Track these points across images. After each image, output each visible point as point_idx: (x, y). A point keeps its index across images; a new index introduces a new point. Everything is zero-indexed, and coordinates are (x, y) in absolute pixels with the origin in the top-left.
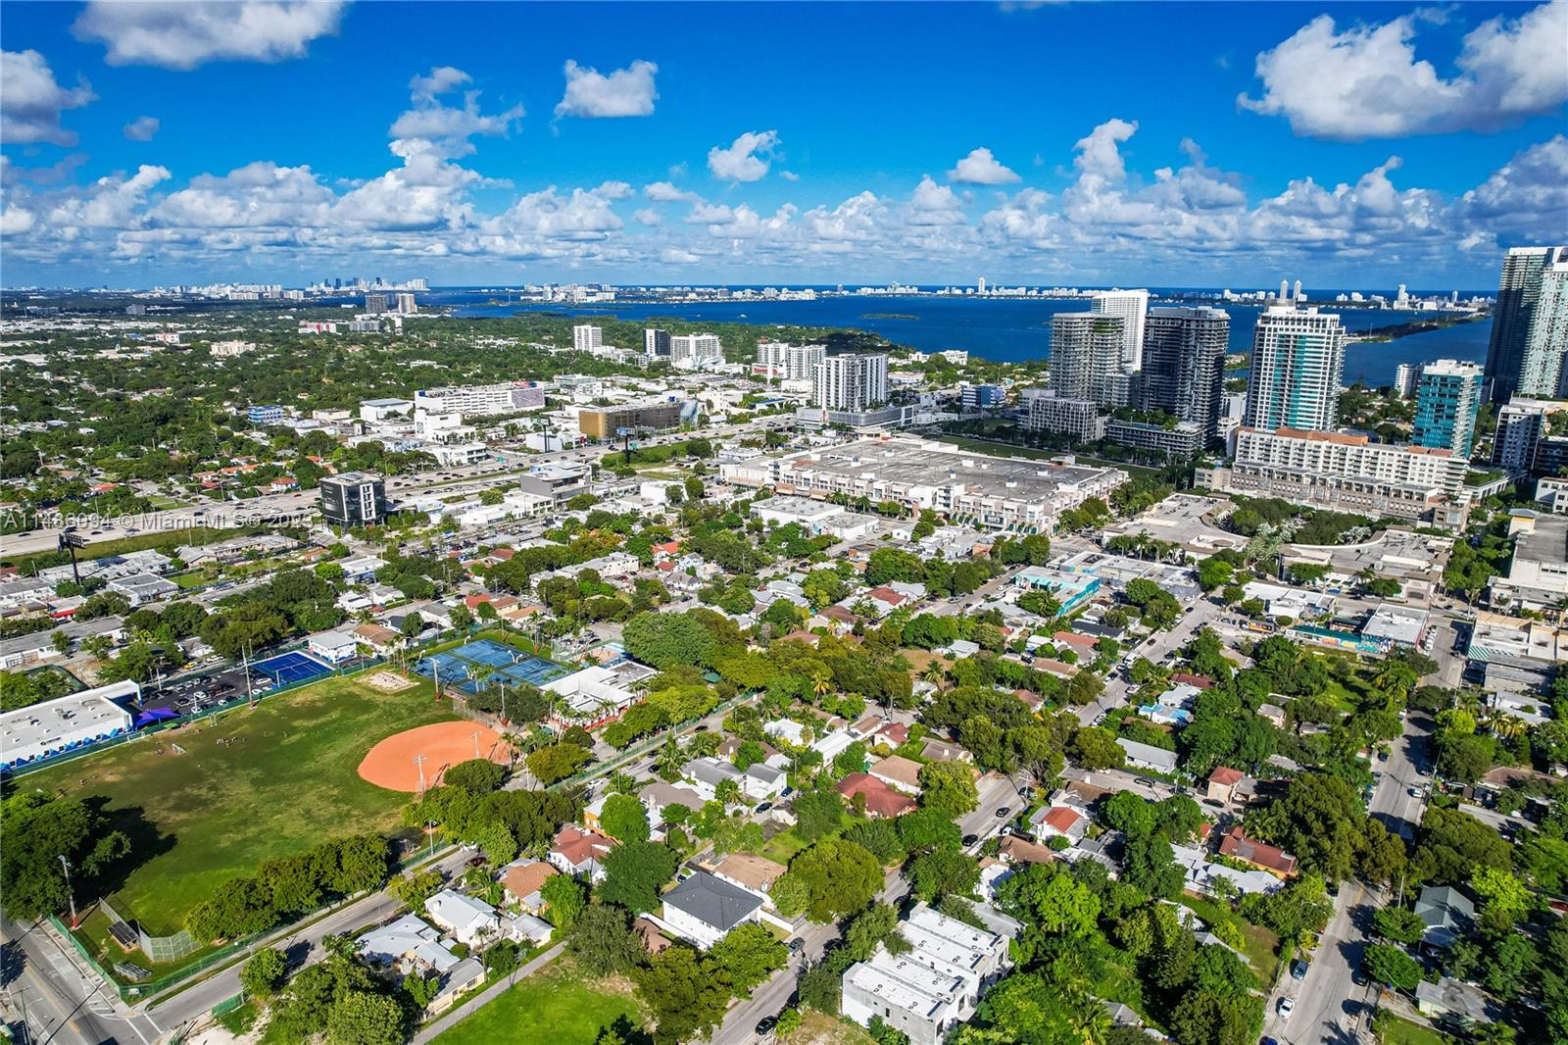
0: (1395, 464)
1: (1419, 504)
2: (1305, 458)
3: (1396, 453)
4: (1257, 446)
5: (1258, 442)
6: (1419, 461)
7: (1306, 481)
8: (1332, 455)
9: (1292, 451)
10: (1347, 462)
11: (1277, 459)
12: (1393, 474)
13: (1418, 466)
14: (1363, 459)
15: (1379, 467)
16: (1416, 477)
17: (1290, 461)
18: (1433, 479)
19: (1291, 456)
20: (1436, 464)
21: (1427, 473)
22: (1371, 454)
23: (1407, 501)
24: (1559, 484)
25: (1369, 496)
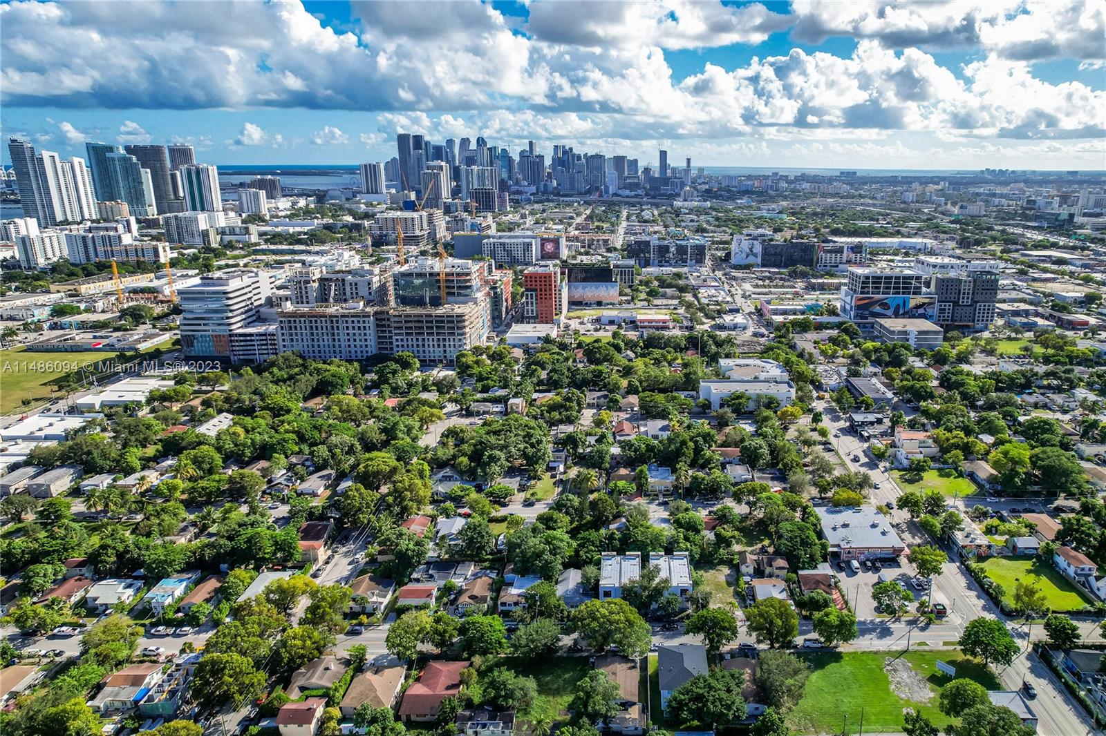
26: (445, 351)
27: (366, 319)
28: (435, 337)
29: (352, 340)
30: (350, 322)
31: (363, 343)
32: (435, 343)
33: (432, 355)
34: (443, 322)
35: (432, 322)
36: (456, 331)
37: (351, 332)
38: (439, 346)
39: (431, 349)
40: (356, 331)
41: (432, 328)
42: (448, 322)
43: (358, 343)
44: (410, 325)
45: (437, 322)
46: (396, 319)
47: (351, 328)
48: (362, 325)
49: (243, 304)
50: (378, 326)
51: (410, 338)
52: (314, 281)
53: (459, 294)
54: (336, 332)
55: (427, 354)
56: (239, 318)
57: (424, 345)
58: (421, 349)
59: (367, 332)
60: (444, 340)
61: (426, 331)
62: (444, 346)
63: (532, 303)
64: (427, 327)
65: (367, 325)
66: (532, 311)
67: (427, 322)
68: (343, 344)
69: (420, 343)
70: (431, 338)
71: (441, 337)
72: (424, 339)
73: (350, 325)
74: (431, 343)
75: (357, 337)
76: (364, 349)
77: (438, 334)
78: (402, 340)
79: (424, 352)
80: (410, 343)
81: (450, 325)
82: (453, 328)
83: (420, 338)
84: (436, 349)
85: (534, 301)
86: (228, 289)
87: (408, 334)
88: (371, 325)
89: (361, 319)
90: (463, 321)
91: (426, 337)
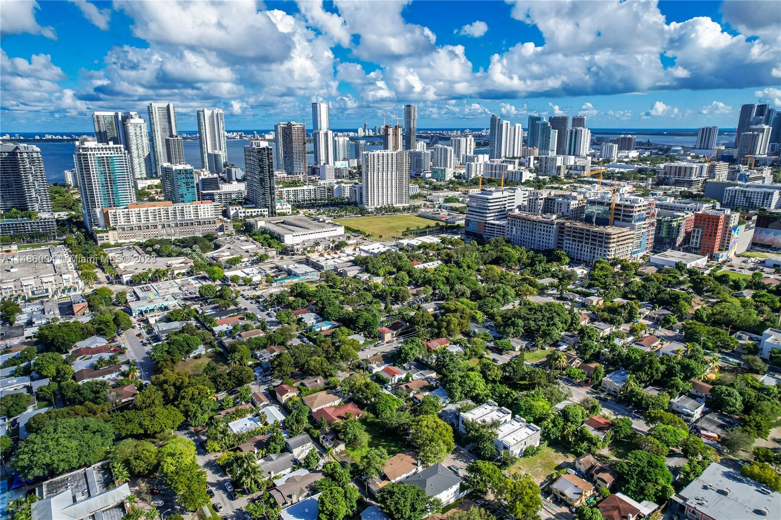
0: (192, 211)
1: (214, 225)
2: (150, 217)
3: (191, 206)
4: (121, 216)
5: (121, 214)
6: (202, 207)
7: (160, 227)
8: (162, 213)
9: (142, 215)
10: (170, 215)
11: (135, 220)
12: (192, 215)
13: (202, 210)
14: (177, 211)
15: (185, 213)
16: (203, 215)
17: (142, 220)
18: (210, 214)
19: (142, 217)
20: (209, 207)
21: (206, 212)
22: (180, 208)
23: (209, 225)
24: (237, 208)
25: (192, 227)
26: (594, 257)
27: (552, 226)
28: (590, 246)
29: (542, 238)
30: (543, 226)
31: (547, 241)
32: (589, 250)
33: (585, 257)
34: (596, 236)
35: (589, 235)
36: (603, 245)
37: (542, 232)
38: (591, 252)
39: (586, 253)
40: (545, 233)
41: (589, 239)
42: (600, 237)
43: (544, 240)
44: (576, 234)
45: (592, 235)
46: (569, 229)
47: (542, 230)
48: (549, 229)
49: (499, 207)
50: (560, 232)
51: (574, 243)
52: (540, 199)
53: (624, 220)
54: (534, 231)
55: (582, 257)
56: (493, 214)
57: (581, 250)
58: (579, 252)
59: (551, 234)
60: (595, 249)
61: (584, 240)
62: (594, 253)
63: (697, 237)
64: (586, 238)
65: (551, 230)
66: (696, 243)
67: (586, 235)
68: (537, 239)
69: (580, 248)
70: (587, 246)
71: (593, 247)
72: (582, 246)
73: (542, 228)
74: (586, 249)
75: (545, 237)
76: (547, 245)
77: (592, 244)
79: (581, 254)
80: (573, 246)
81: (600, 239)
82: (602, 242)
83: (580, 244)
84: (589, 254)
85: (699, 235)
86: (490, 197)
87: (573, 240)
88: (554, 230)
89: (549, 226)
90: (610, 239)
91: (584, 245)
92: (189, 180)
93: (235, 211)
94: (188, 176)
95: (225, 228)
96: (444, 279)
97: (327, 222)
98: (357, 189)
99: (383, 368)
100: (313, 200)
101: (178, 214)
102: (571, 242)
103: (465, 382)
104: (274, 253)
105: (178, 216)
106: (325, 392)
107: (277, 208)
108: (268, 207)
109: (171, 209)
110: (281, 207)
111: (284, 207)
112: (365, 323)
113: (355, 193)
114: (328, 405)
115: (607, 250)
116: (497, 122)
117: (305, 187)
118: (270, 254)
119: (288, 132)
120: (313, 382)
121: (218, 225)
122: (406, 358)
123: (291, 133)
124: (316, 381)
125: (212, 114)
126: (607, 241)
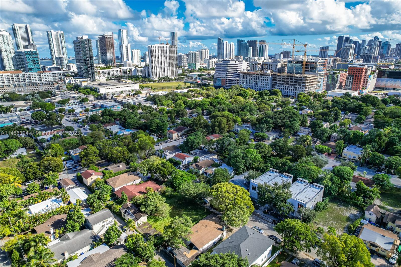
0: (37, 77)
1: (53, 86)
2: (5, 80)
3: (36, 74)
6: (44, 74)
7: (12, 86)
8: (14, 78)
10: (20, 79)
12: (37, 80)
13: (44, 76)
14: (26, 77)
15: (32, 78)
16: (45, 80)
18: (50, 79)
20: (49, 74)
21: (47, 78)
22: (28, 75)
23: (49, 86)
24: (70, 78)
25: (37, 87)
26: (296, 92)
27: (268, 77)
28: (293, 86)
29: (262, 85)
30: (263, 77)
31: (266, 86)
32: (293, 89)
33: (290, 93)
34: (297, 79)
36: (302, 84)
37: (262, 81)
38: (294, 90)
39: (290, 91)
40: (264, 81)
41: (292, 82)
42: (299, 80)
43: (264, 86)
44: (284, 80)
45: (295, 79)
46: (279, 77)
47: (262, 80)
48: (266, 79)
49: (234, 70)
50: (273, 80)
51: (283, 85)
52: (259, 64)
53: (311, 71)
54: (257, 81)
55: (288, 93)
56: (231, 74)
57: (288, 89)
59: (268, 82)
60: (296, 87)
61: (289, 83)
62: (296, 90)
64: (291, 82)
65: (268, 79)
66: (349, 85)
67: (291, 79)
68: (259, 85)
69: (286, 88)
70: (291, 86)
71: (295, 86)
72: (288, 87)
73: (263, 78)
74: (291, 88)
75: (264, 84)
76: (266, 88)
77: (294, 85)
78: (280, 86)
79: (287, 92)
80: (283, 88)
81: (299, 81)
82: (300, 83)
83: (287, 86)
84: (292, 91)
85: (351, 81)
86: (228, 64)
87: (282, 84)
88: (270, 79)
89: (267, 77)
90: (306, 80)
91: (289, 86)
92: (35, 59)
93: (68, 80)
94: (34, 56)
95: (60, 87)
96: (209, 103)
97: (128, 82)
98: (146, 69)
99: (174, 154)
100: (120, 76)
101: (26, 79)
102: (281, 85)
103: (246, 157)
104: (92, 97)
105: (27, 80)
106: (126, 174)
107: (96, 78)
108: (90, 78)
109: (21, 75)
110: (99, 78)
111: (101, 78)
112: (158, 126)
113: (145, 71)
114: (130, 184)
115: (304, 87)
116: (221, 42)
117: (114, 69)
118: (89, 98)
119: (103, 40)
120: (116, 167)
121: (56, 86)
122: (192, 145)
123: (105, 41)
124: (119, 166)
125: (57, 34)
126: (304, 82)
